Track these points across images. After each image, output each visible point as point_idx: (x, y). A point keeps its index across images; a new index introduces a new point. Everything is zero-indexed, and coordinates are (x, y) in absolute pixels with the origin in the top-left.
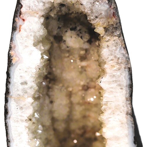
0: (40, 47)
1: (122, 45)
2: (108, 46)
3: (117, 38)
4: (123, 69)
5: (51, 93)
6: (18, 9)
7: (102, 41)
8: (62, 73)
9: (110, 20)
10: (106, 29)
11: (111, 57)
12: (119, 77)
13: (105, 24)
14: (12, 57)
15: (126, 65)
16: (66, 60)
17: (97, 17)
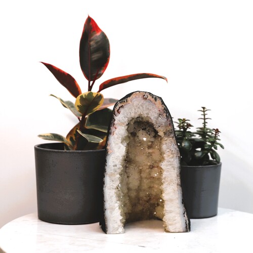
2: (166, 143)
3: (172, 138)
4: (175, 157)
5: (127, 171)
7: (163, 140)
8: (135, 157)
9: (167, 128)
10: (165, 133)
11: (168, 150)
12: (173, 162)
13: (164, 130)
14: (108, 150)
15: (177, 155)
16: (138, 148)
17: (159, 126)
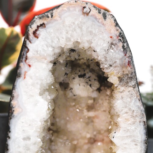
0: (46, 96)
1: (137, 97)
2: (122, 98)
3: (132, 88)
4: (138, 123)
7: (116, 91)
8: (66, 124)
9: (124, 69)
10: (120, 79)
11: (126, 110)
12: (133, 131)
13: (120, 73)
14: (13, 108)
15: (141, 118)
17: (111, 66)
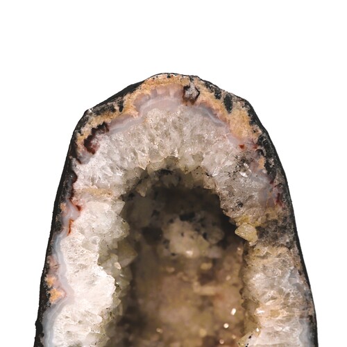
0: (113, 265)
1: (295, 267)
2: (265, 268)
3: (285, 249)
4: (298, 318)
6: (66, 184)
7: (252, 255)
8: (158, 308)
9: (269, 212)
10: (261, 231)
11: (272, 293)
12: (287, 335)
13: (260, 219)
14: (49, 290)
15: (304, 310)
17: (241, 205)
